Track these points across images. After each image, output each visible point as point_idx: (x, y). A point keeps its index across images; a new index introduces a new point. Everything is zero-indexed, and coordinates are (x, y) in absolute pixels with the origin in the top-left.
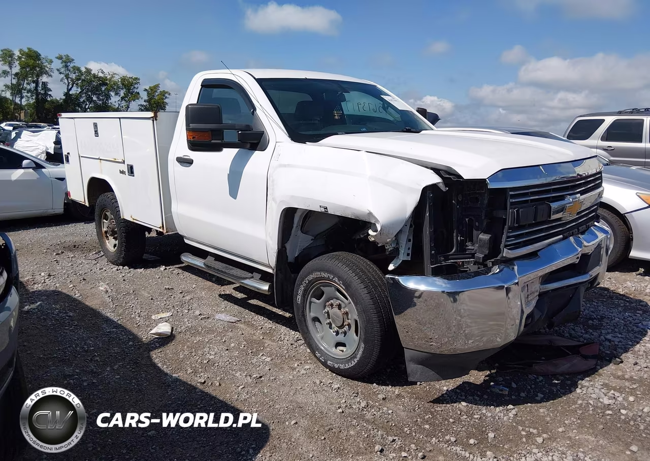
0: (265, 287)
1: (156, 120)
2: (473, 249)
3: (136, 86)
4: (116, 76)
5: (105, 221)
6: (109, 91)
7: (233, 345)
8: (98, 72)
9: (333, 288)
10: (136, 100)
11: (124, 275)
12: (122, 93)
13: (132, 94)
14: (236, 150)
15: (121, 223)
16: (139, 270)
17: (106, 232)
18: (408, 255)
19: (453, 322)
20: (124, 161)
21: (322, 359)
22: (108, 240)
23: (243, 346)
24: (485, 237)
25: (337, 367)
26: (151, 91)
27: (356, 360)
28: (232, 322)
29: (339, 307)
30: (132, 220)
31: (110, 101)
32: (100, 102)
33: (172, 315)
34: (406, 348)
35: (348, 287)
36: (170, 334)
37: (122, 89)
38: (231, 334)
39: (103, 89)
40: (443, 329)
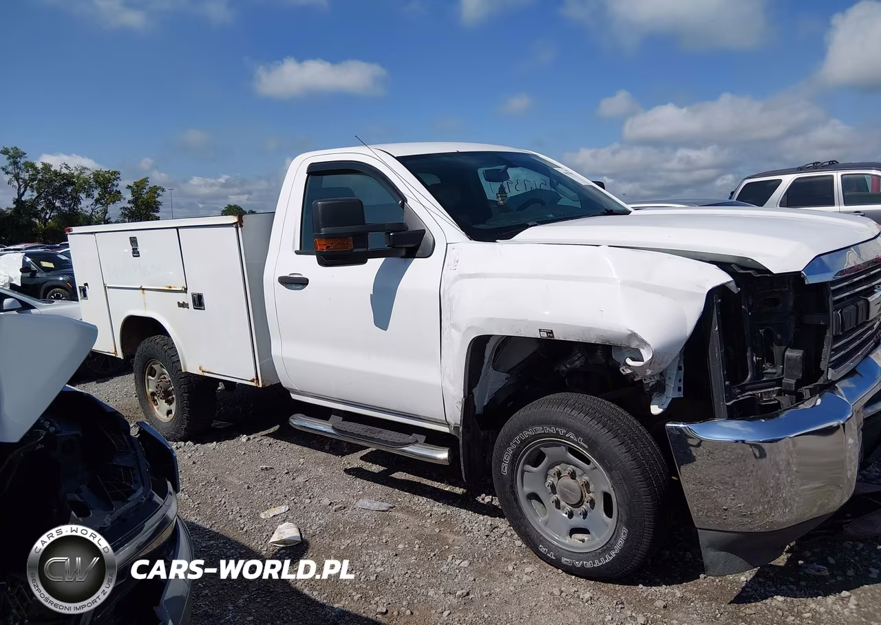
0: (443, 455)
1: (241, 226)
2: (775, 373)
3: (115, 183)
4: (86, 171)
5: (150, 377)
6: (77, 191)
7: (401, 546)
8: (61, 168)
9: (563, 448)
10: (117, 202)
11: (190, 455)
12: (96, 194)
13: (110, 193)
14: (382, 260)
15: (181, 378)
16: (209, 445)
17: (153, 394)
18: (679, 389)
19: (770, 482)
20: (186, 289)
21: (551, 555)
22: (157, 404)
23: (417, 546)
24: (794, 354)
25: (579, 566)
26: (137, 189)
27: (613, 554)
28: (383, 511)
29: (573, 475)
30: (200, 373)
31: (79, 206)
32: (66, 209)
33: (289, 510)
34: (700, 529)
35: (592, 445)
36: (300, 540)
37: (96, 188)
38: (390, 530)
39: (69, 190)
40: (755, 493)
